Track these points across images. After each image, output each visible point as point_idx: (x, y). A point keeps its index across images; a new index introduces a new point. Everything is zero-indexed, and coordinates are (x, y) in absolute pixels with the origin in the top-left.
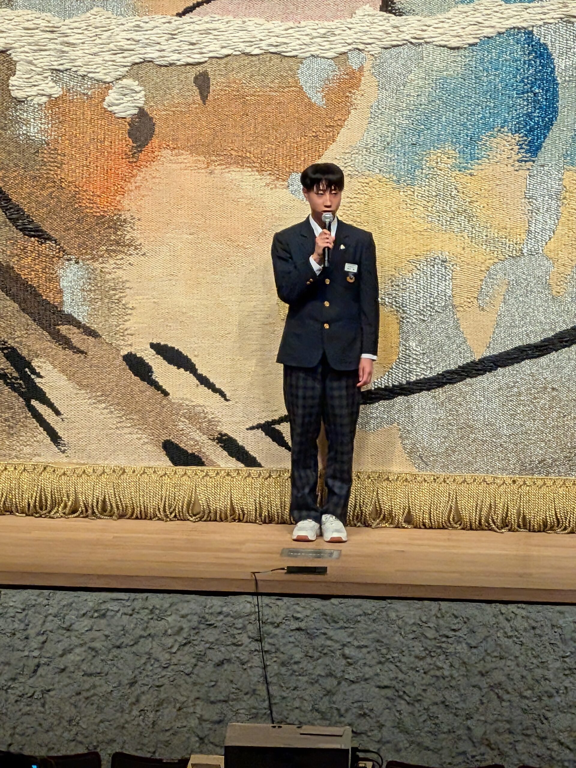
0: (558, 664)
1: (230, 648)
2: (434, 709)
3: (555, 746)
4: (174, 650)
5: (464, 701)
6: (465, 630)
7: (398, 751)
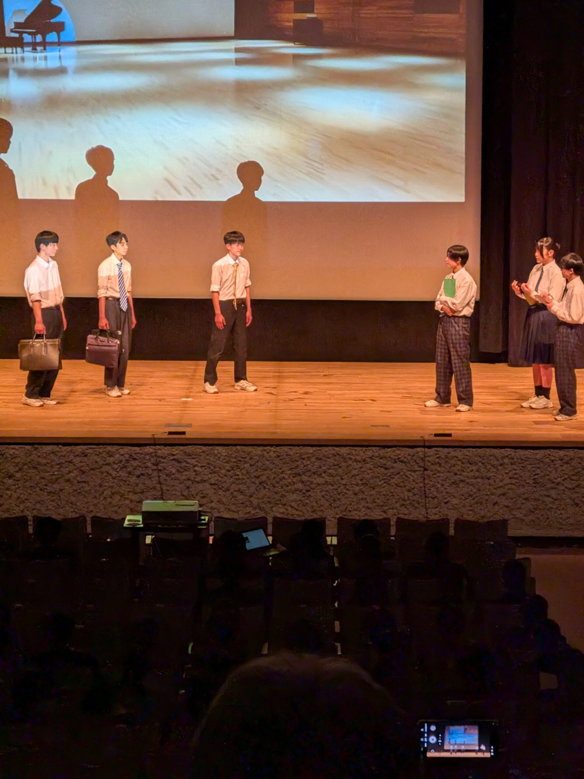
0: (289, 472)
1: (143, 469)
2: (235, 493)
3: (289, 508)
4: (118, 470)
5: (248, 489)
6: (248, 458)
7: (219, 512)
